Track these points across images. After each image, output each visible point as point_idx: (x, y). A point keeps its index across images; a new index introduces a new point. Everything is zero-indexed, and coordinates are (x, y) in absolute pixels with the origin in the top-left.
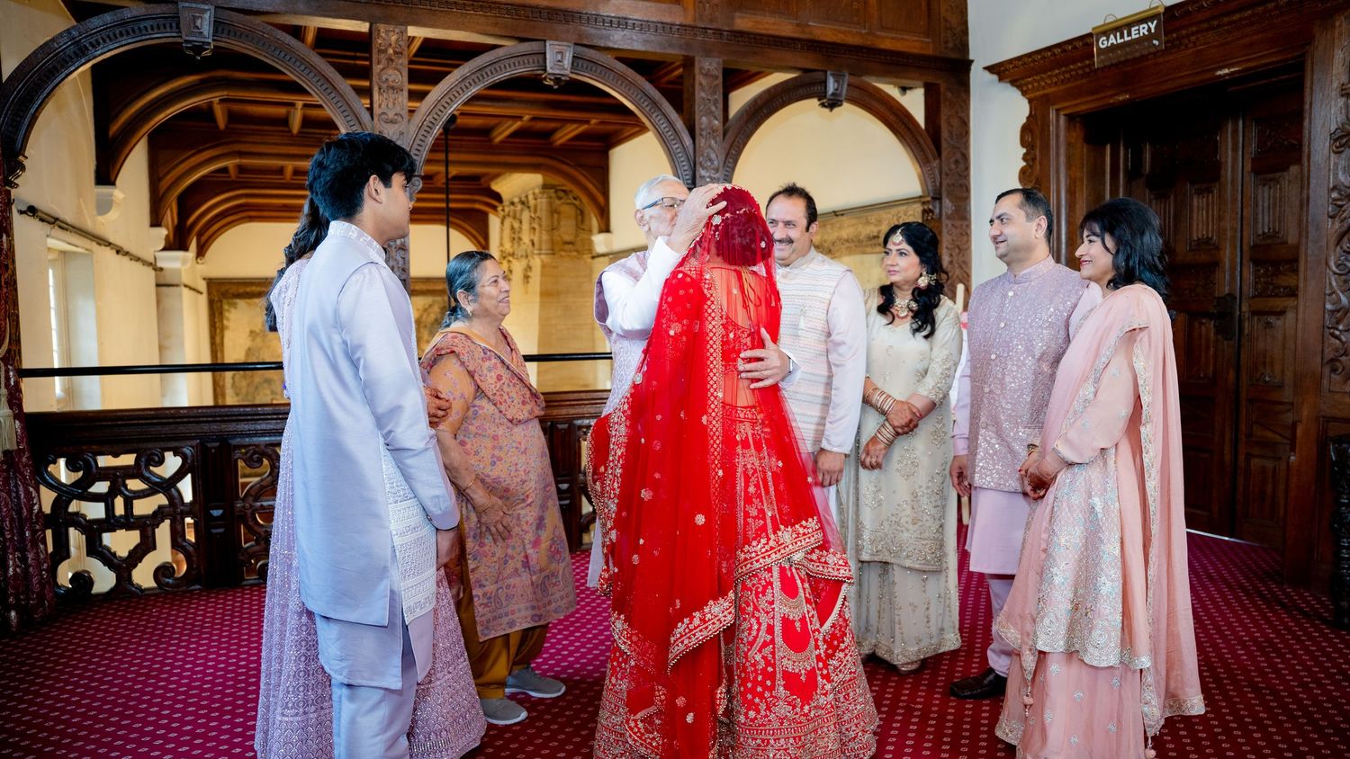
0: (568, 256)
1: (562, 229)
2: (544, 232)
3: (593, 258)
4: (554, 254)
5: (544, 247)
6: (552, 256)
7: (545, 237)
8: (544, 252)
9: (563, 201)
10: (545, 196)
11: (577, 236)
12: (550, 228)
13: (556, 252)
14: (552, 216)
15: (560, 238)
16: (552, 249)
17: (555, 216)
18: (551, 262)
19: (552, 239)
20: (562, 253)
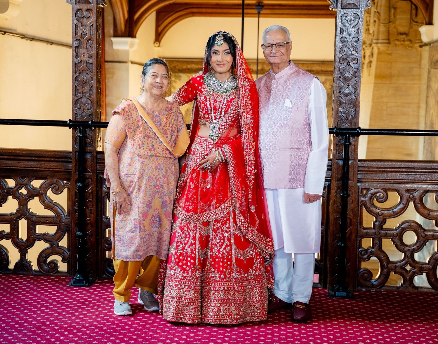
0: (402, 44)
1: (397, 22)
2: (381, 24)
3: (421, 46)
4: (389, 43)
5: (381, 37)
6: (389, 45)
7: (382, 28)
8: (380, 41)
11: (411, 27)
12: (387, 22)
13: (391, 41)
14: (390, 11)
15: (395, 30)
16: (388, 39)
17: (393, 11)
18: (387, 50)
19: (389, 30)
20: (397, 42)
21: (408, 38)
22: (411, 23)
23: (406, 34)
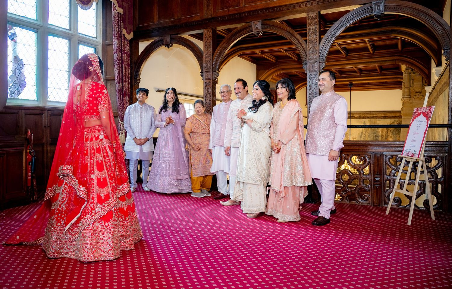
0: (418, 98)
1: (415, 87)
2: (406, 88)
4: (410, 97)
5: (406, 94)
7: (406, 90)
8: (405, 97)
9: (416, 74)
10: (407, 72)
11: (422, 89)
12: (409, 86)
13: (412, 97)
14: (410, 81)
15: (414, 91)
16: (410, 95)
17: (412, 81)
18: (410, 101)
19: (410, 91)
20: (415, 97)
21: (422, 94)
22: (422, 86)
23: (420, 92)
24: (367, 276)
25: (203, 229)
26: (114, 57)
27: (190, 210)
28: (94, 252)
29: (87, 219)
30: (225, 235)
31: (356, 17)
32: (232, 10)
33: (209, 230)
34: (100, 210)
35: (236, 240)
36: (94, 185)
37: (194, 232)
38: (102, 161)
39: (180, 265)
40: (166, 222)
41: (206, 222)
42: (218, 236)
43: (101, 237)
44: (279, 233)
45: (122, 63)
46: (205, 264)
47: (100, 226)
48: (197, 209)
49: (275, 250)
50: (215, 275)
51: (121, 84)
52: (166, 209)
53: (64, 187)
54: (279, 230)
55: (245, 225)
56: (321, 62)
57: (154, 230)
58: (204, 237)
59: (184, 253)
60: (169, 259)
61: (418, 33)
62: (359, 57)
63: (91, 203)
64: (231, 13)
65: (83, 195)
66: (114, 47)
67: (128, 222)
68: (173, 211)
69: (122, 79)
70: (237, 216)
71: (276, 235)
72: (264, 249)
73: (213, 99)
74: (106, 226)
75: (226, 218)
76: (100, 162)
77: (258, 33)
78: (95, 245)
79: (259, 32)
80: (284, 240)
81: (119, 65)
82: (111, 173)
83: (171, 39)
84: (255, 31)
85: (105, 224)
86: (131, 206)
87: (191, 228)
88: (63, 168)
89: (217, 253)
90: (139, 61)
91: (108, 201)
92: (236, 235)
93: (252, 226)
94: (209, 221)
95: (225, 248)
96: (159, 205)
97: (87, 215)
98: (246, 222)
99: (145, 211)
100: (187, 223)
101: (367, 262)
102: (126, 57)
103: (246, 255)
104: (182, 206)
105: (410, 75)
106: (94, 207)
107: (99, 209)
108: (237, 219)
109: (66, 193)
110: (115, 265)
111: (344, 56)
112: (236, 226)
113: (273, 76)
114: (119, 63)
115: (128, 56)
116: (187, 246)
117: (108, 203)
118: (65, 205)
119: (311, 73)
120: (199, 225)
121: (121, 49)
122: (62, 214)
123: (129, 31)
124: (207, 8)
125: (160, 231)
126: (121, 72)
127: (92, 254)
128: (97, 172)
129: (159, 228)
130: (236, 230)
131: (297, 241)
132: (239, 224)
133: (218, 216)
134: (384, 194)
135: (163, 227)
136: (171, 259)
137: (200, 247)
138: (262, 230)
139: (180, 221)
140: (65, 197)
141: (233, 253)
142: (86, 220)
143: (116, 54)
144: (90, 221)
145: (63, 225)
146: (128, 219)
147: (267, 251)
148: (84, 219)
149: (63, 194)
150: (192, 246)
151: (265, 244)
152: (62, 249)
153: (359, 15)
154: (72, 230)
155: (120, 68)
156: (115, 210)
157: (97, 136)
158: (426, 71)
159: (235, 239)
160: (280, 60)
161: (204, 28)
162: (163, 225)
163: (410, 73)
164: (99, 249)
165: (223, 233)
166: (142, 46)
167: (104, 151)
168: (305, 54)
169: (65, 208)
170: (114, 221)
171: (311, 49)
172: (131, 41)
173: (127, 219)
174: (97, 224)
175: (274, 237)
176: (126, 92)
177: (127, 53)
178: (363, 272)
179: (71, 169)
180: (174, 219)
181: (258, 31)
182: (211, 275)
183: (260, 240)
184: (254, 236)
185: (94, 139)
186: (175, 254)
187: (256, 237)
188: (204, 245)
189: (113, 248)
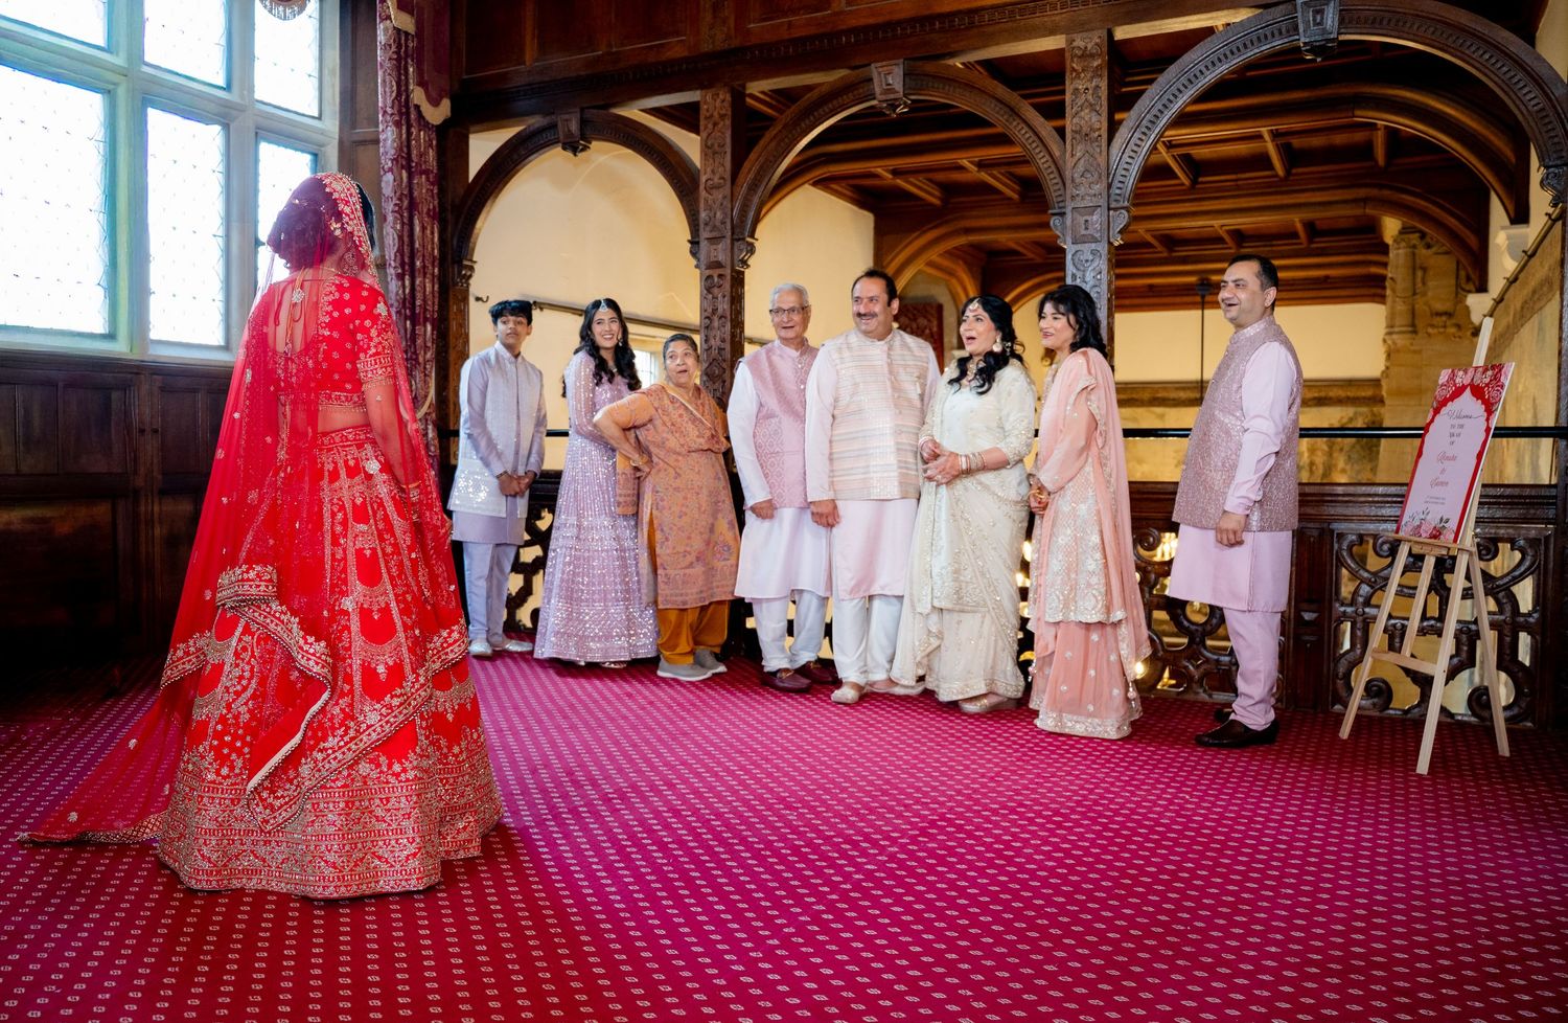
0: (1442, 333)
1: (1430, 294)
2: (1398, 300)
3: (1474, 334)
4: (1415, 332)
5: (1398, 321)
7: (1401, 306)
8: (1396, 329)
9: (1434, 249)
10: (1403, 244)
11: (1457, 300)
12: (1410, 294)
13: (1419, 329)
14: (1414, 274)
15: (1427, 309)
16: (1413, 325)
17: (1419, 274)
18: (1412, 344)
19: (1413, 309)
20: (1430, 330)
21: (1454, 321)
22: (1457, 293)
23: (1449, 315)
24: (1291, 946)
25: (712, 789)
26: (383, 185)
27: (659, 723)
28: (356, 865)
29: (330, 751)
30: (789, 807)
31: (1239, 50)
32: (800, 24)
33: (735, 793)
34: (375, 719)
35: (833, 827)
36: (350, 633)
37: (681, 797)
38: (374, 550)
39: (646, 909)
40: (583, 766)
41: (720, 764)
42: (767, 810)
43: (379, 812)
44: (977, 802)
45: (413, 206)
46: (731, 907)
47: (374, 775)
48: (683, 719)
49: (969, 857)
50: (771, 942)
51: (407, 283)
52: (575, 720)
53: (240, 640)
54: (975, 791)
55: (857, 774)
56: (1115, 209)
57: (544, 791)
58: (719, 816)
59: (657, 870)
60: (608, 889)
61: (1448, 105)
62: (1239, 188)
63: (342, 695)
64: (797, 33)
65: (317, 669)
66: (381, 150)
67: (459, 762)
68: (602, 725)
69: (412, 264)
70: (826, 743)
71: (969, 809)
72: (932, 853)
73: (733, 335)
74: (394, 774)
75: (789, 752)
76: (368, 552)
77: (892, 105)
78: (359, 840)
79: (896, 99)
80: (997, 825)
81: (402, 216)
82: (404, 594)
83: (583, 123)
84: (884, 97)
85: (390, 766)
86: (469, 706)
87: (671, 786)
88: (245, 576)
89: (770, 869)
90: (470, 202)
91: (402, 687)
92: (829, 808)
93: (880, 777)
94: (732, 760)
95: (796, 850)
96: (549, 705)
97: (330, 739)
98: (861, 765)
99: (504, 725)
100: (653, 768)
101: (1287, 896)
102: (423, 188)
103: (869, 875)
104: (630, 709)
105: (1414, 254)
106: (352, 711)
107: (373, 718)
108: (827, 754)
109: (249, 663)
110: (420, 909)
111: (1183, 184)
112: (825, 776)
113: (933, 255)
114: (400, 208)
115: (432, 184)
116: (663, 847)
117: (402, 695)
118: (246, 704)
119: (1079, 247)
120: (698, 775)
121: (409, 158)
122: (235, 737)
123: (434, 94)
124: (715, 17)
125: (565, 796)
126: (406, 239)
127: (351, 870)
128: (358, 588)
129: (559, 785)
130: (827, 791)
131: (1042, 826)
132: (836, 771)
133: (761, 743)
134: (1332, 665)
135: (572, 781)
136: (613, 889)
137: (709, 850)
138: (918, 790)
139: (631, 761)
140: (247, 674)
141: (825, 867)
142: (328, 755)
143: (389, 177)
144: (340, 757)
145: (241, 774)
146: (461, 752)
147: (942, 861)
148: (321, 751)
149: (237, 665)
150: (682, 843)
151: (932, 838)
152: (237, 857)
153: (1248, 43)
154: (272, 791)
155: (403, 224)
156: (422, 718)
157: (352, 463)
158: (1472, 240)
159: (826, 821)
160: (960, 197)
161: (702, 87)
162: (570, 773)
163: (1414, 247)
164: (374, 853)
165: (782, 800)
166: (482, 147)
167: (380, 514)
168: (1058, 180)
169: (247, 716)
170: (422, 757)
171: (1082, 161)
172: (442, 130)
173: (456, 750)
174: (364, 768)
175: (960, 816)
176: (425, 310)
177: (427, 172)
178: (1278, 930)
179: (270, 580)
180: (609, 755)
181: (892, 96)
182: (759, 943)
183: (914, 826)
184: (891, 810)
185: (343, 473)
186: (626, 872)
187: (899, 816)
188: (723, 842)
189: (420, 849)
